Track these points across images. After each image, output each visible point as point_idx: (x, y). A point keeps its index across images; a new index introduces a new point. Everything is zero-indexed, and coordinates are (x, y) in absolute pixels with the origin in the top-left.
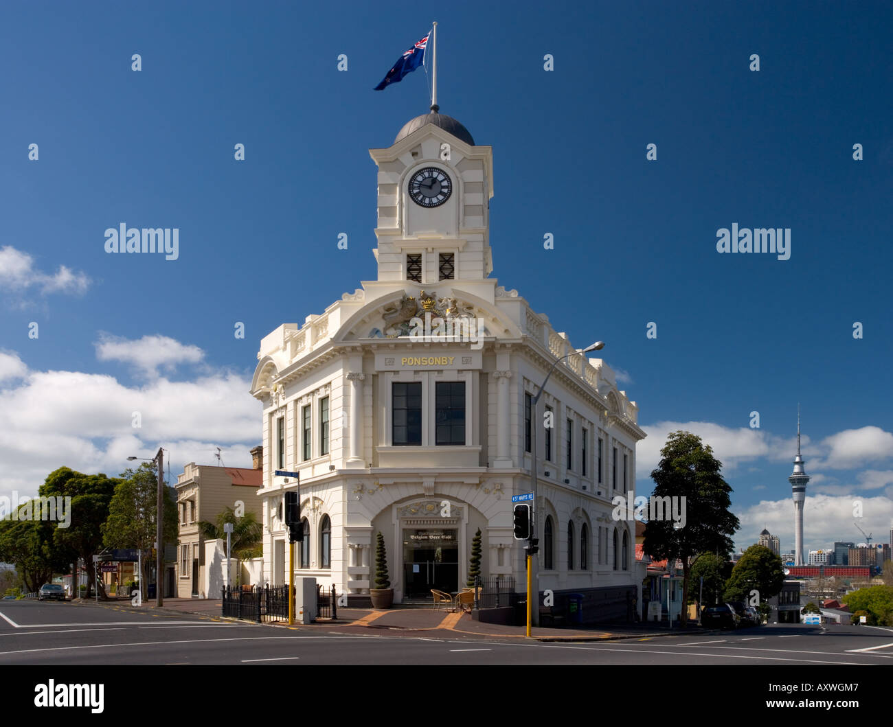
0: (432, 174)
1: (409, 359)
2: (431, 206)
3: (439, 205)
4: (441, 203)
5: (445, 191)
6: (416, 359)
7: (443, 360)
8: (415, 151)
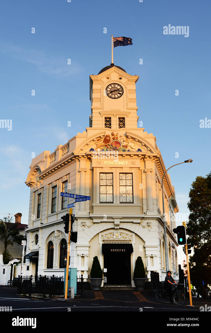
0: (115, 86)
1: (108, 162)
2: (115, 98)
3: (118, 98)
4: (119, 97)
5: (121, 92)
6: (111, 162)
7: (123, 163)
8: (108, 77)
